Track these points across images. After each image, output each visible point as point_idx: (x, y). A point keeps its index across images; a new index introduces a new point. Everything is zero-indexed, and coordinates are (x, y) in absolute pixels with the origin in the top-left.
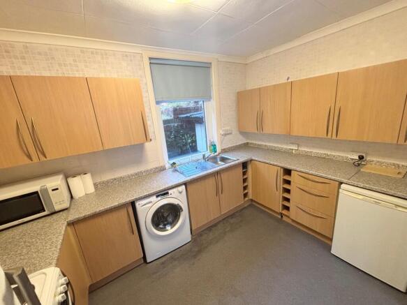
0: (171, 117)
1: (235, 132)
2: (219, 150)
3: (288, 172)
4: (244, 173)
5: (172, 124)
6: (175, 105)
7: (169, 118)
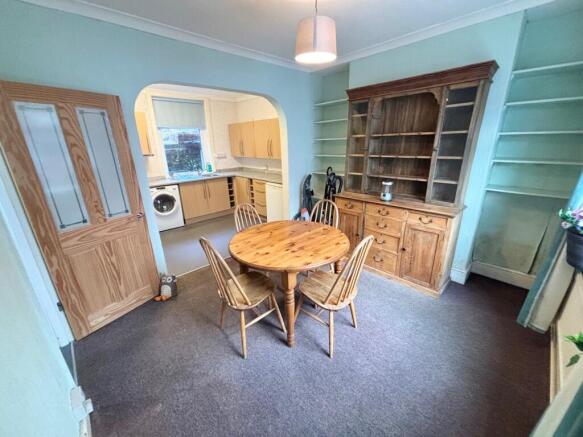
0: (176, 142)
1: (229, 156)
2: (214, 169)
3: (251, 180)
4: (230, 187)
5: (177, 149)
6: (181, 132)
7: (174, 143)
